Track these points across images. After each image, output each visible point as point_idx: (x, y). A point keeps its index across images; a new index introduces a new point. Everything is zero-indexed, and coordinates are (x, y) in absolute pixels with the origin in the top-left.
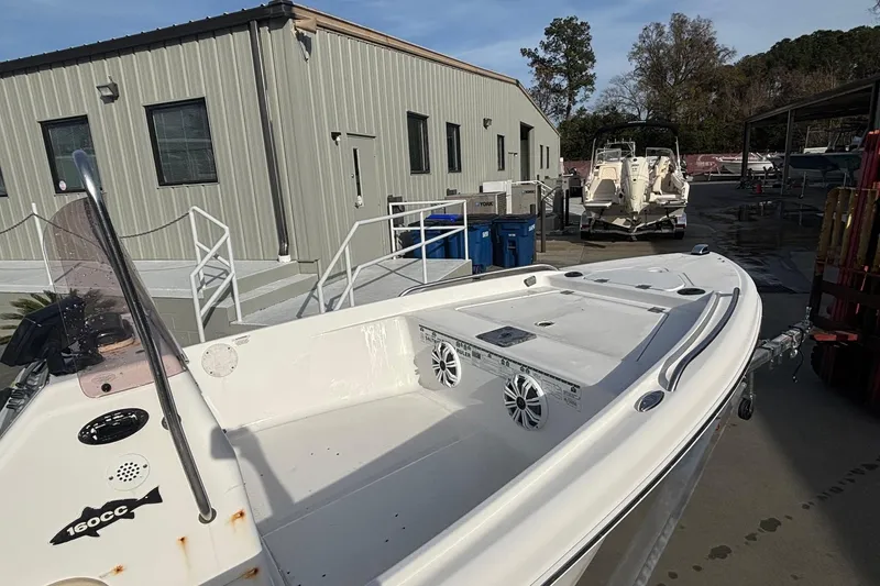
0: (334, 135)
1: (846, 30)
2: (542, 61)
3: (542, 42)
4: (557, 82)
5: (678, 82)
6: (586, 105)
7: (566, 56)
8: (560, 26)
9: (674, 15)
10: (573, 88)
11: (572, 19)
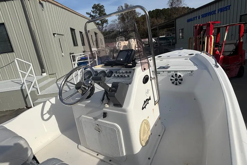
0: (54, 34)
1: (161, 9)
2: (93, 16)
3: (92, 11)
4: (98, 22)
5: (128, 21)
6: (107, 28)
7: (99, 14)
8: (96, 6)
9: (125, 4)
10: (102, 23)
11: (99, 4)
